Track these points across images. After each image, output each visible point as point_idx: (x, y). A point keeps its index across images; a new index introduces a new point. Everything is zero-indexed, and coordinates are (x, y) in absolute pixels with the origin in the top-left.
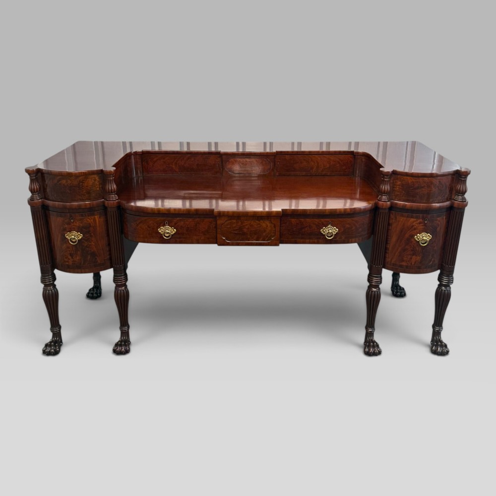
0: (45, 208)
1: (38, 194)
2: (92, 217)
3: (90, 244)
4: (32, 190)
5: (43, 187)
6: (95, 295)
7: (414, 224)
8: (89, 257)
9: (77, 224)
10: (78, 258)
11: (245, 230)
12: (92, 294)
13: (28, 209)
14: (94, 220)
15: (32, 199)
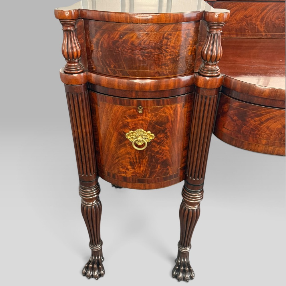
0: (90, 87)
1: (78, 62)
2: (173, 106)
3: (164, 148)
4: (69, 57)
8: (159, 167)
9: (149, 117)
10: (142, 169)
15: (68, 71)
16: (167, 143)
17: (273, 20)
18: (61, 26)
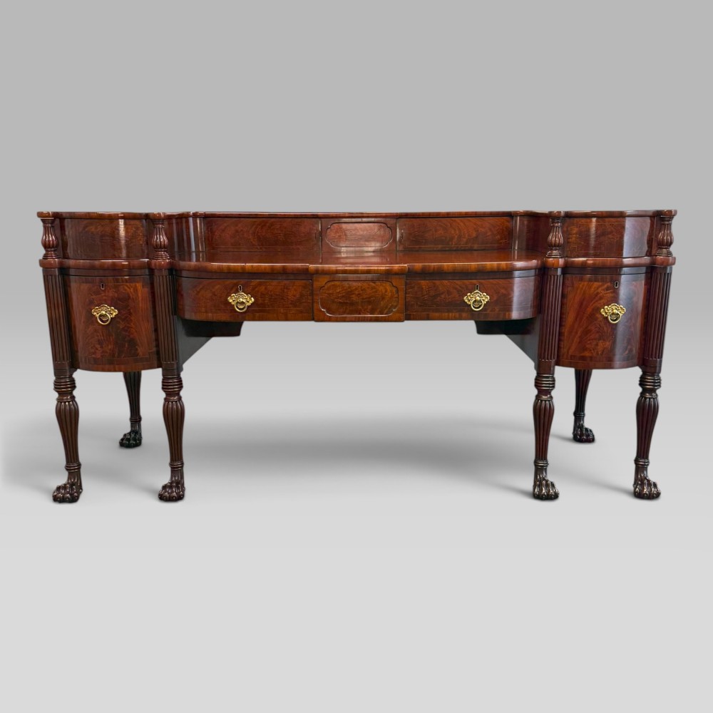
0: (64, 271)
1: (54, 251)
2: (133, 284)
3: (128, 325)
4: (46, 245)
5: (62, 240)
6: (131, 442)
7: (599, 290)
8: (126, 346)
9: (111, 293)
10: (110, 347)
11: (354, 298)
12: (129, 440)
13: (39, 272)
14: (134, 289)
15: (45, 257)
16: (131, 320)
17: (264, 234)
18: (41, 224)
